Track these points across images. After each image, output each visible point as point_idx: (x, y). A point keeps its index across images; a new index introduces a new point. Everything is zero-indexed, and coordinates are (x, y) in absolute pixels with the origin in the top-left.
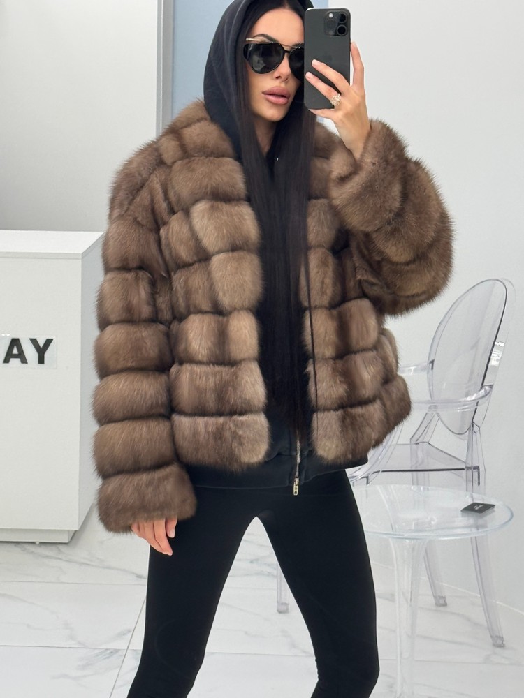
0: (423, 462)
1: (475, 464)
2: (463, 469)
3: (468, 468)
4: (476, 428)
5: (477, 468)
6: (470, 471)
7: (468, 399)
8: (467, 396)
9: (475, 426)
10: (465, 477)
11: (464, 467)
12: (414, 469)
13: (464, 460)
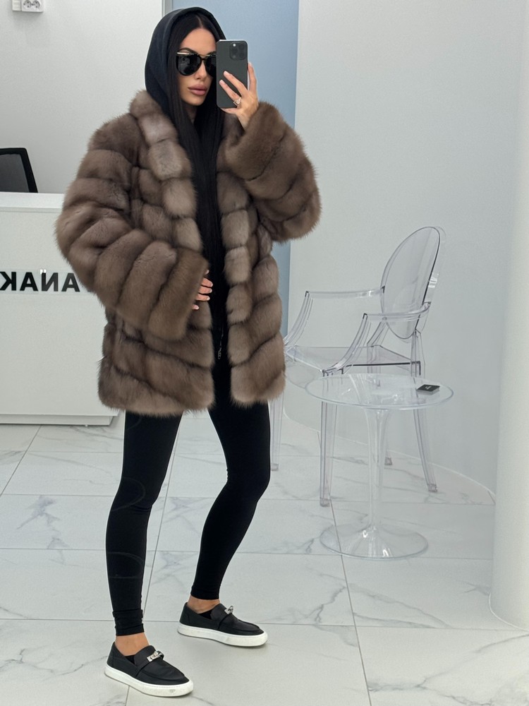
0: (375, 360)
1: (417, 360)
2: (409, 363)
3: (413, 363)
4: (418, 334)
5: (419, 362)
6: (414, 365)
7: (413, 312)
8: (411, 310)
9: (417, 333)
10: (410, 369)
11: (409, 361)
12: (369, 363)
13: (410, 357)
